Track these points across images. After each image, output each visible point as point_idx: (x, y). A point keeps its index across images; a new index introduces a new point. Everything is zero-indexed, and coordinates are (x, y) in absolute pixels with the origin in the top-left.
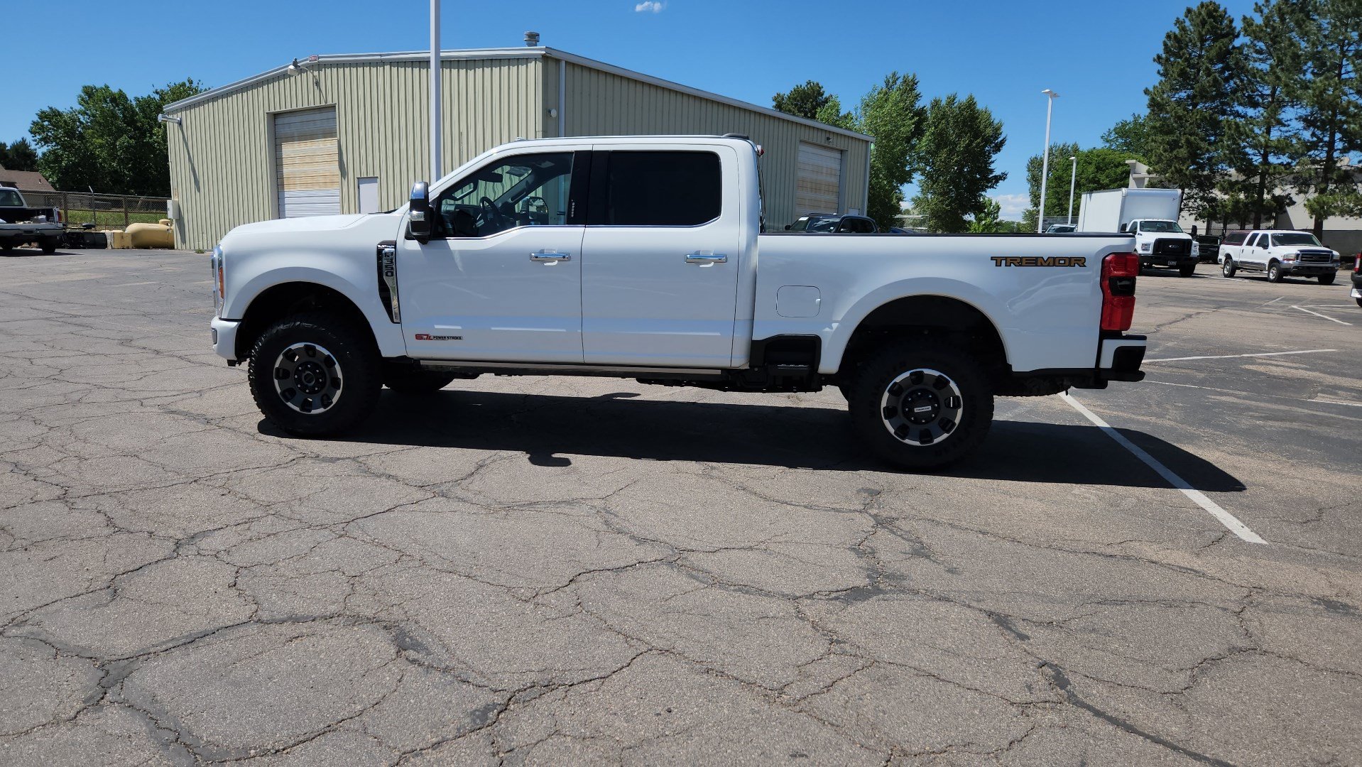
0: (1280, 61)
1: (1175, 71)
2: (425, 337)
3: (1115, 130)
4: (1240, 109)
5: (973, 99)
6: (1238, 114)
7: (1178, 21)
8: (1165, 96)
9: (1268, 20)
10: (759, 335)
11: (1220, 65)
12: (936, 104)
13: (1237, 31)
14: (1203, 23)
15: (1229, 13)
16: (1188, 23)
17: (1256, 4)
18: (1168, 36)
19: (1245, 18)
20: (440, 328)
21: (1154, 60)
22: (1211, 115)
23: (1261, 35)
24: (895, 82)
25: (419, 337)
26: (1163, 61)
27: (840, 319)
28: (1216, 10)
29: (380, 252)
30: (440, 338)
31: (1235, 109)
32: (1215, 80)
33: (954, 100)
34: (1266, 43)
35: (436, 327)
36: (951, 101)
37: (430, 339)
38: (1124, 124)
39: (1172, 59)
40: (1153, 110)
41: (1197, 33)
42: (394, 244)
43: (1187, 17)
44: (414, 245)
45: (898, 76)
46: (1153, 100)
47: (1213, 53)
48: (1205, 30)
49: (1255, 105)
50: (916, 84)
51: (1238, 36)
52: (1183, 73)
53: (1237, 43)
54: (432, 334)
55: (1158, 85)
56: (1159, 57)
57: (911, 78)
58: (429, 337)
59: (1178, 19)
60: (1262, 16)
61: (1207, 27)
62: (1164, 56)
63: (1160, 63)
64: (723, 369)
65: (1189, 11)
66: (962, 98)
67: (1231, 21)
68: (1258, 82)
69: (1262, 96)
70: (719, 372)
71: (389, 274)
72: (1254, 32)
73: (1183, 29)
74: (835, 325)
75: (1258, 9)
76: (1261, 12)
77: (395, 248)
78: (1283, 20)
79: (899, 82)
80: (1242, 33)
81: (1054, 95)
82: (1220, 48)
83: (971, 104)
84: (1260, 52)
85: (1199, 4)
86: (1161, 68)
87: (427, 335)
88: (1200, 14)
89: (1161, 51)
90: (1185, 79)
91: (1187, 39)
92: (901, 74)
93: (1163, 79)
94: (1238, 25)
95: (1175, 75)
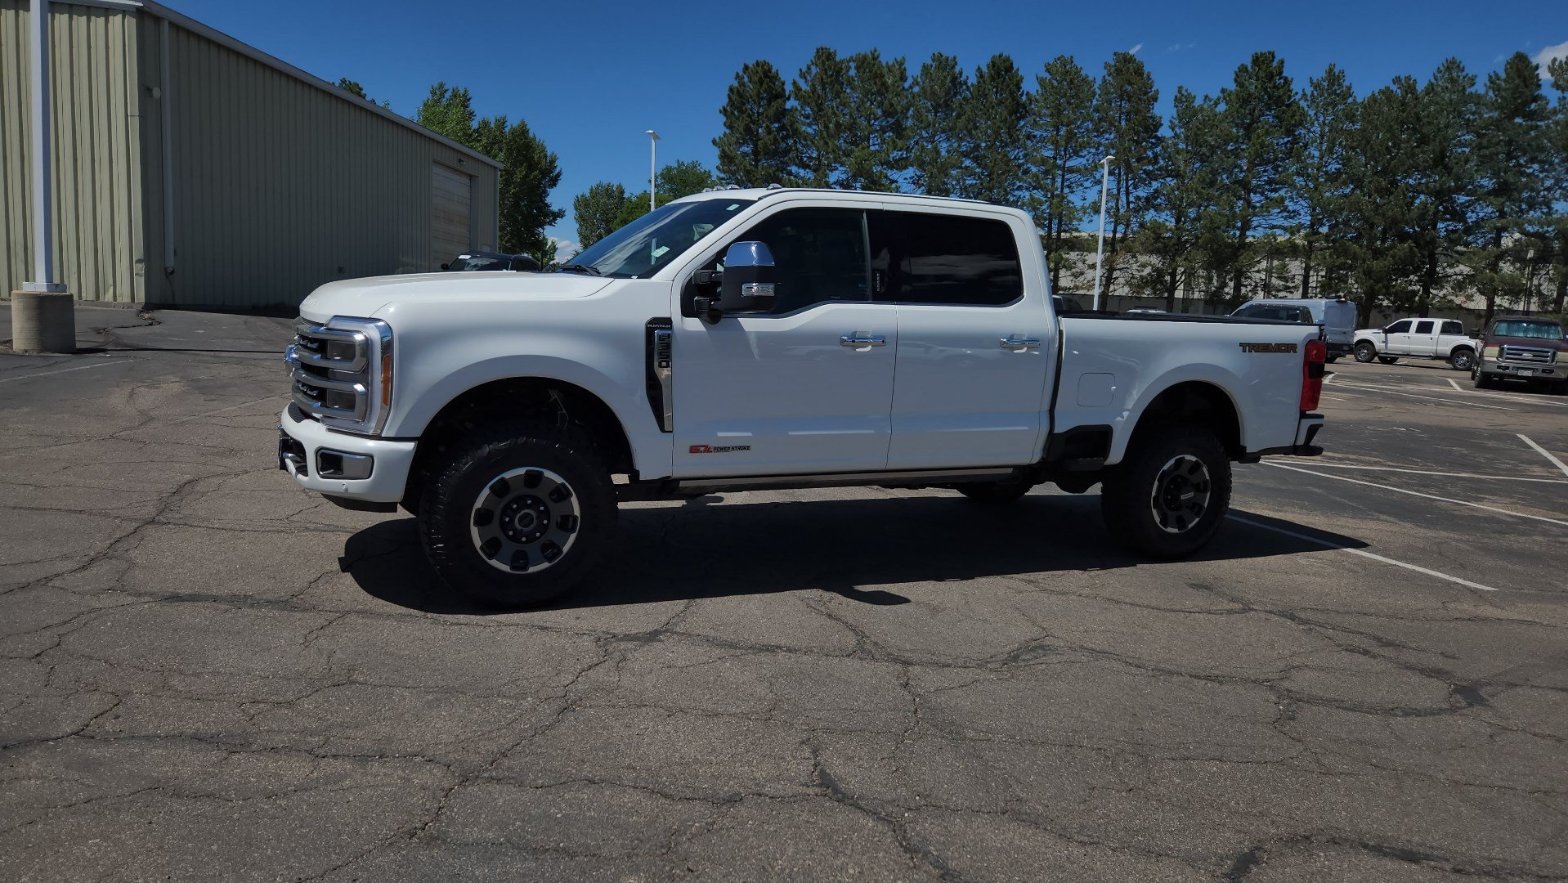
0: (826, 127)
1: (740, 125)
2: (702, 449)
3: (662, 174)
4: (794, 169)
5: (526, 125)
6: (790, 173)
7: (737, 76)
8: (731, 148)
9: (814, 90)
10: (1060, 428)
11: (776, 125)
12: (485, 124)
13: (787, 93)
14: (761, 82)
15: (780, 75)
16: (746, 79)
17: (801, 70)
18: (731, 90)
19: (794, 83)
20: (725, 435)
21: (720, 112)
22: (774, 172)
23: (809, 100)
24: (442, 95)
25: (694, 449)
26: (729, 114)
27: (1130, 407)
28: (770, 70)
29: (649, 332)
30: (722, 449)
31: (789, 168)
32: (775, 139)
33: (504, 123)
34: (812, 110)
35: (720, 434)
36: (501, 123)
37: (709, 452)
38: (669, 169)
39: (736, 113)
40: (724, 162)
41: (756, 91)
42: (667, 321)
43: (745, 73)
44: (694, 324)
45: (446, 88)
46: (723, 151)
47: (771, 112)
48: (763, 88)
49: (805, 166)
50: (469, 100)
51: (789, 99)
52: (748, 129)
53: (788, 105)
54: (712, 444)
55: (722, 136)
56: (725, 109)
57: (462, 92)
58: (707, 449)
59: (737, 73)
60: (806, 82)
61: (765, 86)
62: (728, 109)
63: (725, 115)
64: (1016, 467)
65: (746, 67)
66: (513, 122)
67: (783, 84)
68: (808, 145)
69: (810, 158)
70: (1010, 471)
71: (664, 364)
72: (804, 97)
73: (742, 84)
74: (1126, 414)
75: (803, 75)
76: (805, 78)
77: (671, 328)
78: (824, 89)
79: (448, 95)
80: (792, 99)
81: (656, 137)
82: (777, 108)
83: (523, 131)
84: (807, 117)
85: (754, 62)
86: (724, 119)
87: (706, 446)
88: (757, 72)
89: (725, 101)
90: (749, 135)
91: (748, 95)
92: (449, 86)
93: (728, 131)
94: (789, 88)
95: (741, 129)
